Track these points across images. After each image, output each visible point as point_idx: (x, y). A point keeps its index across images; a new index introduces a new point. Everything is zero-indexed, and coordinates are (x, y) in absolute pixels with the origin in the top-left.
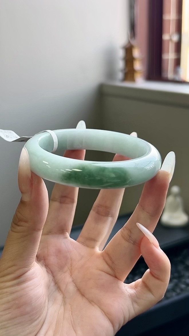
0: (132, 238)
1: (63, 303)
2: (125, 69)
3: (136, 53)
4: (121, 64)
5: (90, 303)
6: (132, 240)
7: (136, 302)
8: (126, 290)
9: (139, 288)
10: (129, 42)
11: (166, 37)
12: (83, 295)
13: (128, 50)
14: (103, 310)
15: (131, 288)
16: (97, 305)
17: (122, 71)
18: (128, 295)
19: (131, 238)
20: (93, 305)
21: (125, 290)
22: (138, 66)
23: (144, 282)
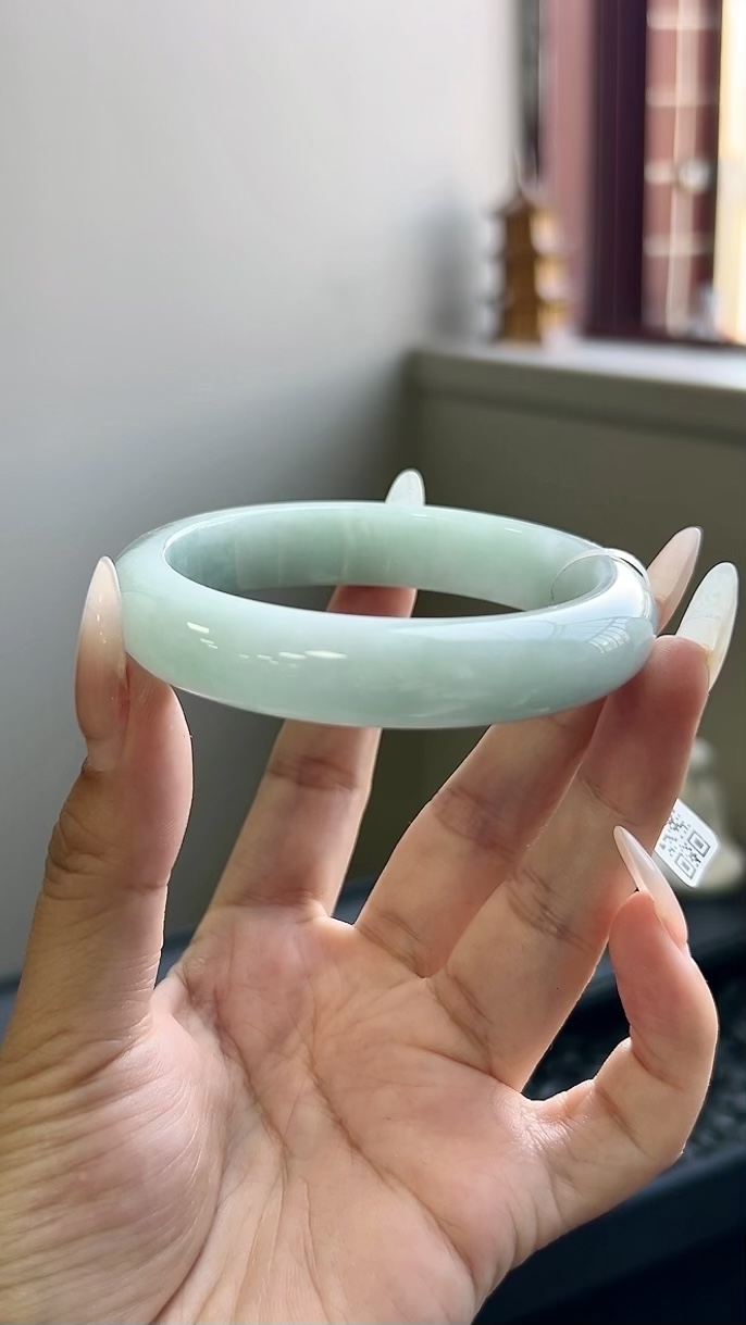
0: (551, 913)
1: (280, 1179)
2: (503, 296)
3: (547, 235)
4: (486, 277)
5: (382, 1178)
6: (552, 922)
7: (568, 1177)
8: (527, 1129)
9: (581, 1118)
10: (519, 194)
11: (658, 173)
12: (355, 1146)
13: (517, 222)
14: (429, 1209)
15: (551, 1118)
16: (410, 1189)
17: (491, 303)
18: (535, 1146)
19: (548, 914)
20: (392, 1188)
21: (523, 1128)
22: (553, 283)
23: (602, 1094)
